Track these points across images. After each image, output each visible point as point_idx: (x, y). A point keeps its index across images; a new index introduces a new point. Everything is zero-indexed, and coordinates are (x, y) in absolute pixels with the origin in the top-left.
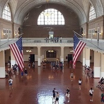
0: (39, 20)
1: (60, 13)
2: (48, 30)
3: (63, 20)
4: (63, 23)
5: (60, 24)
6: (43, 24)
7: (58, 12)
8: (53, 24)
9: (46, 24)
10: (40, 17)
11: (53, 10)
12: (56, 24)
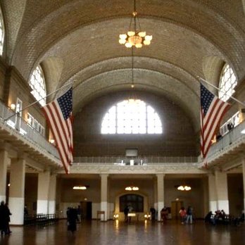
8: (137, 133)
10: (106, 117)
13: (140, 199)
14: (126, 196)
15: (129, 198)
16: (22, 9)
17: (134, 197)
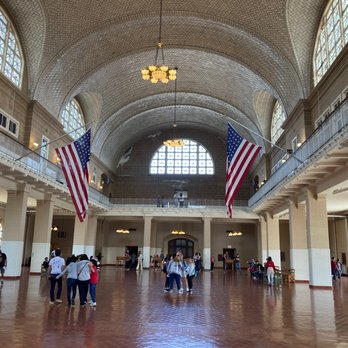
0: (154, 163)
1: (202, 149)
2: (174, 186)
3: (210, 163)
4: (211, 171)
5: (202, 172)
6: (162, 171)
7: (198, 146)
8: (185, 172)
9: (170, 171)
10: (156, 156)
11: (186, 142)
12: (193, 172)
13: (190, 244)
14: (175, 240)
15: (178, 242)
16: (43, 37)
17: (184, 242)
